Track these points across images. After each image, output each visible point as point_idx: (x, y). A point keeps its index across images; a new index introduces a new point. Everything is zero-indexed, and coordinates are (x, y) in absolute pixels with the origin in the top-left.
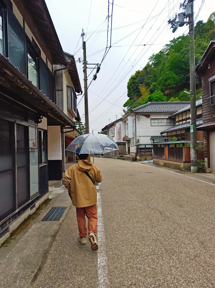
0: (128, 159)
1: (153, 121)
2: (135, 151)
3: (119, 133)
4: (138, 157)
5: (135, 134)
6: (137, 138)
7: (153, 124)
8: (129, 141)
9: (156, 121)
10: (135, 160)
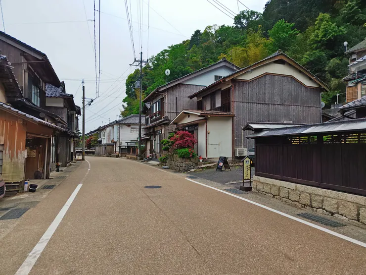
0: (113, 156)
1: (132, 130)
2: (118, 151)
3: (109, 136)
4: (120, 155)
5: (119, 138)
6: (120, 141)
7: (132, 132)
8: (116, 143)
9: (135, 130)
10: (118, 156)
